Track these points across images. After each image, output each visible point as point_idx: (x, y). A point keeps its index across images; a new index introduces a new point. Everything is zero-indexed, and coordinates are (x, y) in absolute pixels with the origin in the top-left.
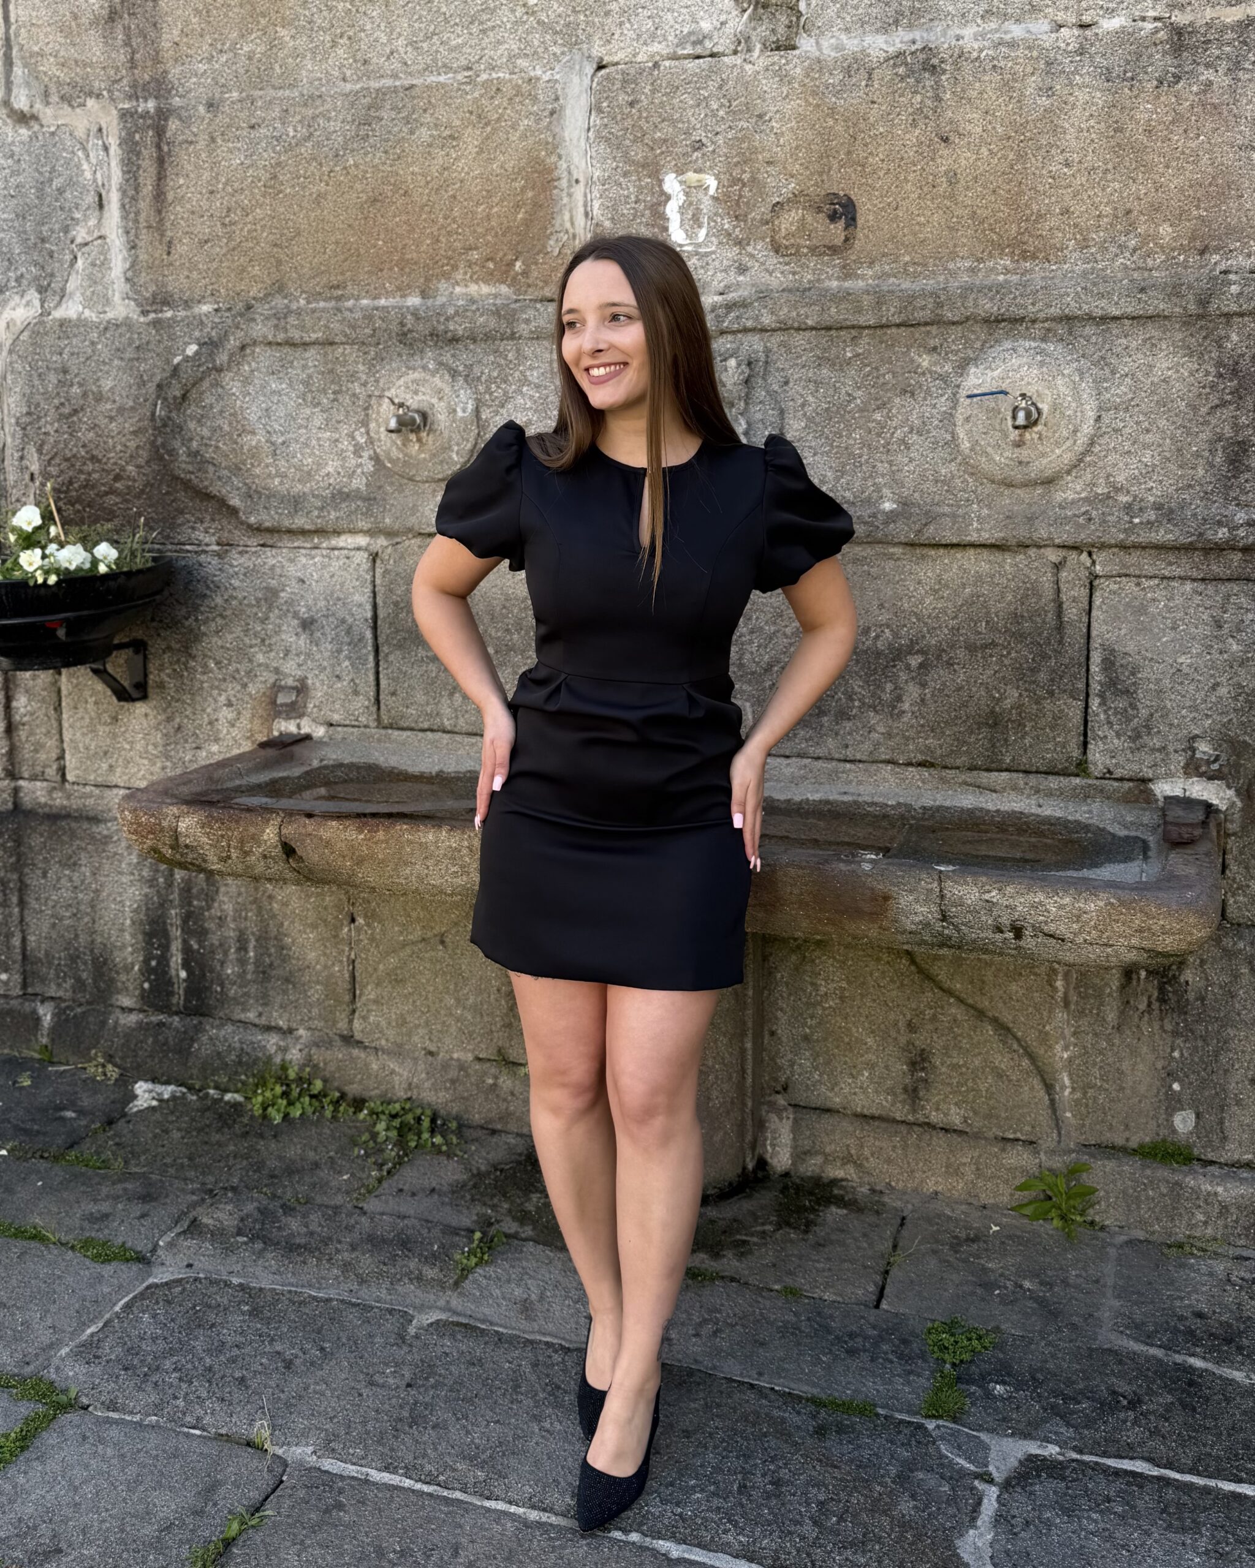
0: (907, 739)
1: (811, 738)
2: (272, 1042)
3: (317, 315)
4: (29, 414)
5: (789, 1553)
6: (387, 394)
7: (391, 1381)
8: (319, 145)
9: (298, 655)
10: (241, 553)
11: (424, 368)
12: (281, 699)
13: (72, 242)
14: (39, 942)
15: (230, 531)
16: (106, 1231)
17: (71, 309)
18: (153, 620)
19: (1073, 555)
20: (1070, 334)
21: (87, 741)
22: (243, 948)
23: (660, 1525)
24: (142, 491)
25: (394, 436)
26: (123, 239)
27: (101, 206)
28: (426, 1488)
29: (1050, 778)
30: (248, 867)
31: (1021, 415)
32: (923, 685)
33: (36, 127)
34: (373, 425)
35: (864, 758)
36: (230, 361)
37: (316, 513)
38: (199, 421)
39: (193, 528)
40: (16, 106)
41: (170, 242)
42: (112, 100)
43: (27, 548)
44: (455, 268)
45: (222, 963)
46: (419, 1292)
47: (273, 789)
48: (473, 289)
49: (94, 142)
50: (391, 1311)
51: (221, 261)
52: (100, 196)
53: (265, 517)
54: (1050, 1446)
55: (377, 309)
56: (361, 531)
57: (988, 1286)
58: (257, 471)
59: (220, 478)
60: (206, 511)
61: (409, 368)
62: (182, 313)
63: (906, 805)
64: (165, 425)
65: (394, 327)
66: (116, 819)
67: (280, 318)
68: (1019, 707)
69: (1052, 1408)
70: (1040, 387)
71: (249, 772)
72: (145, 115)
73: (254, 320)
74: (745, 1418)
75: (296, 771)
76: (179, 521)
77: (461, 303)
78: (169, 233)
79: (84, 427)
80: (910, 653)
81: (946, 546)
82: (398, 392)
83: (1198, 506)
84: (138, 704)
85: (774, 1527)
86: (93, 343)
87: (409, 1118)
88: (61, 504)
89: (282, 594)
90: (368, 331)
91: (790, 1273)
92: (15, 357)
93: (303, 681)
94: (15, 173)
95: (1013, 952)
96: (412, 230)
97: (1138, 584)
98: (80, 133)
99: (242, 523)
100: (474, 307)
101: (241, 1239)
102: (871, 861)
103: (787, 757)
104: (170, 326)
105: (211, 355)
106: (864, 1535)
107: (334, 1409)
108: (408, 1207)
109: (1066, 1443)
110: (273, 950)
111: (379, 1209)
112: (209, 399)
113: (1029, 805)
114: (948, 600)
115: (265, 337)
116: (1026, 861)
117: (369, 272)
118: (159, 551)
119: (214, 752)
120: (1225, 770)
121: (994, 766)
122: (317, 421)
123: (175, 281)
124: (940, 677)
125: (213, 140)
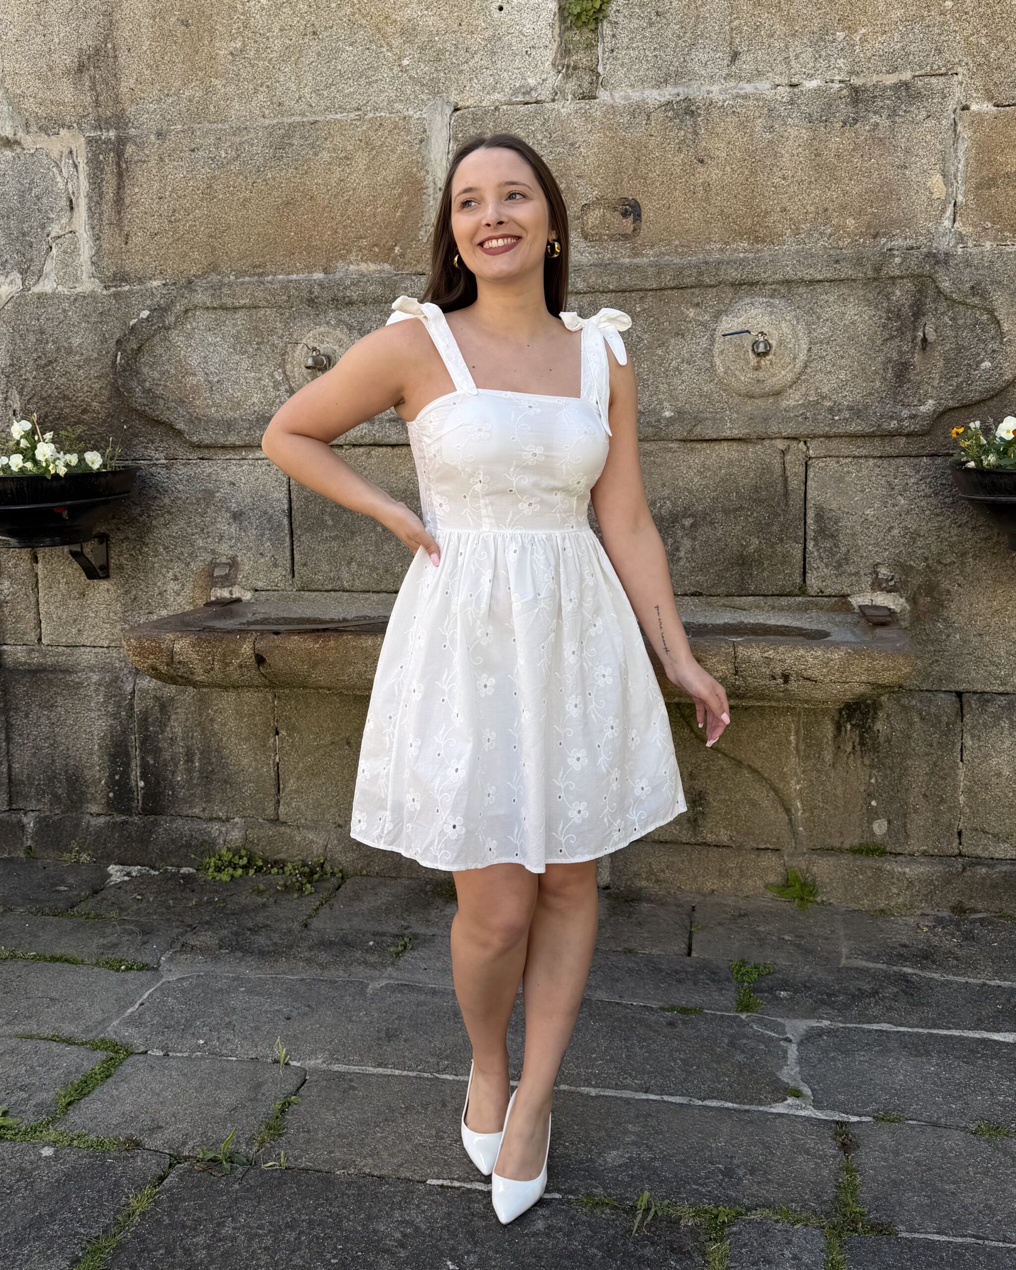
0: (684, 577)
2: (215, 828)
3: (243, 287)
4: (12, 365)
6: (300, 341)
8: (244, 163)
9: (230, 539)
10: (184, 465)
11: (328, 323)
12: (218, 572)
13: (48, 235)
14: (22, 768)
15: (175, 449)
17: (47, 286)
18: (114, 517)
19: (794, 444)
20: (789, 292)
21: (60, 612)
22: (190, 760)
24: (105, 421)
25: (305, 371)
26: (90, 233)
27: (72, 208)
29: (782, 598)
31: (761, 345)
32: (694, 539)
33: (19, 150)
34: (288, 366)
36: (176, 322)
37: (245, 433)
38: (151, 367)
39: (146, 448)
40: (2, 134)
41: (127, 235)
42: (81, 129)
44: (349, 251)
45: (173, 773)
48: (363, 267)
49: (66, 162)
51: (168, 249)
52: (71, 201)
53: (205, 437)
55: (291, 282)
58: (198, 403)
59: (168, 409)
60: (157, 434)
61: (316, 324)
62: (138, 287)
64: (124, 371)
65: (305, 294)
67: (215, 289)
68: (758, 550)
72: (108, 141)
73: (195, 291)
76: (135, 443)
77: (354, 276)
78: (126, 228)
79: (57, 374)
80: (684, 517)
81: (708, 441)
82: (310, 340)
83: (877, 408)
84: (102, 582)
86: (65, 311)
89: (217, 495)
90: (285, 298)
92: (1, 322)
93: (234, 558)
95: (782, 694)
96: (316, 225)
97: (838, 462)
98: (55, 154)
99: (186, 442)
100: (365, 279)
101: (223, 951)
104: (127, 297)
105: (161, 317)
109: (834, 1018)
110: (214, 760)
112: (159, 351)
113: (769, 617)
114: (710, 478)
115: (204, 303)
117: (284, 255)
120: (899, 585)
121: (743, 592)
122: (245, 364)
123: (133, 263)
124: (705, 533)
125: (162, 160)
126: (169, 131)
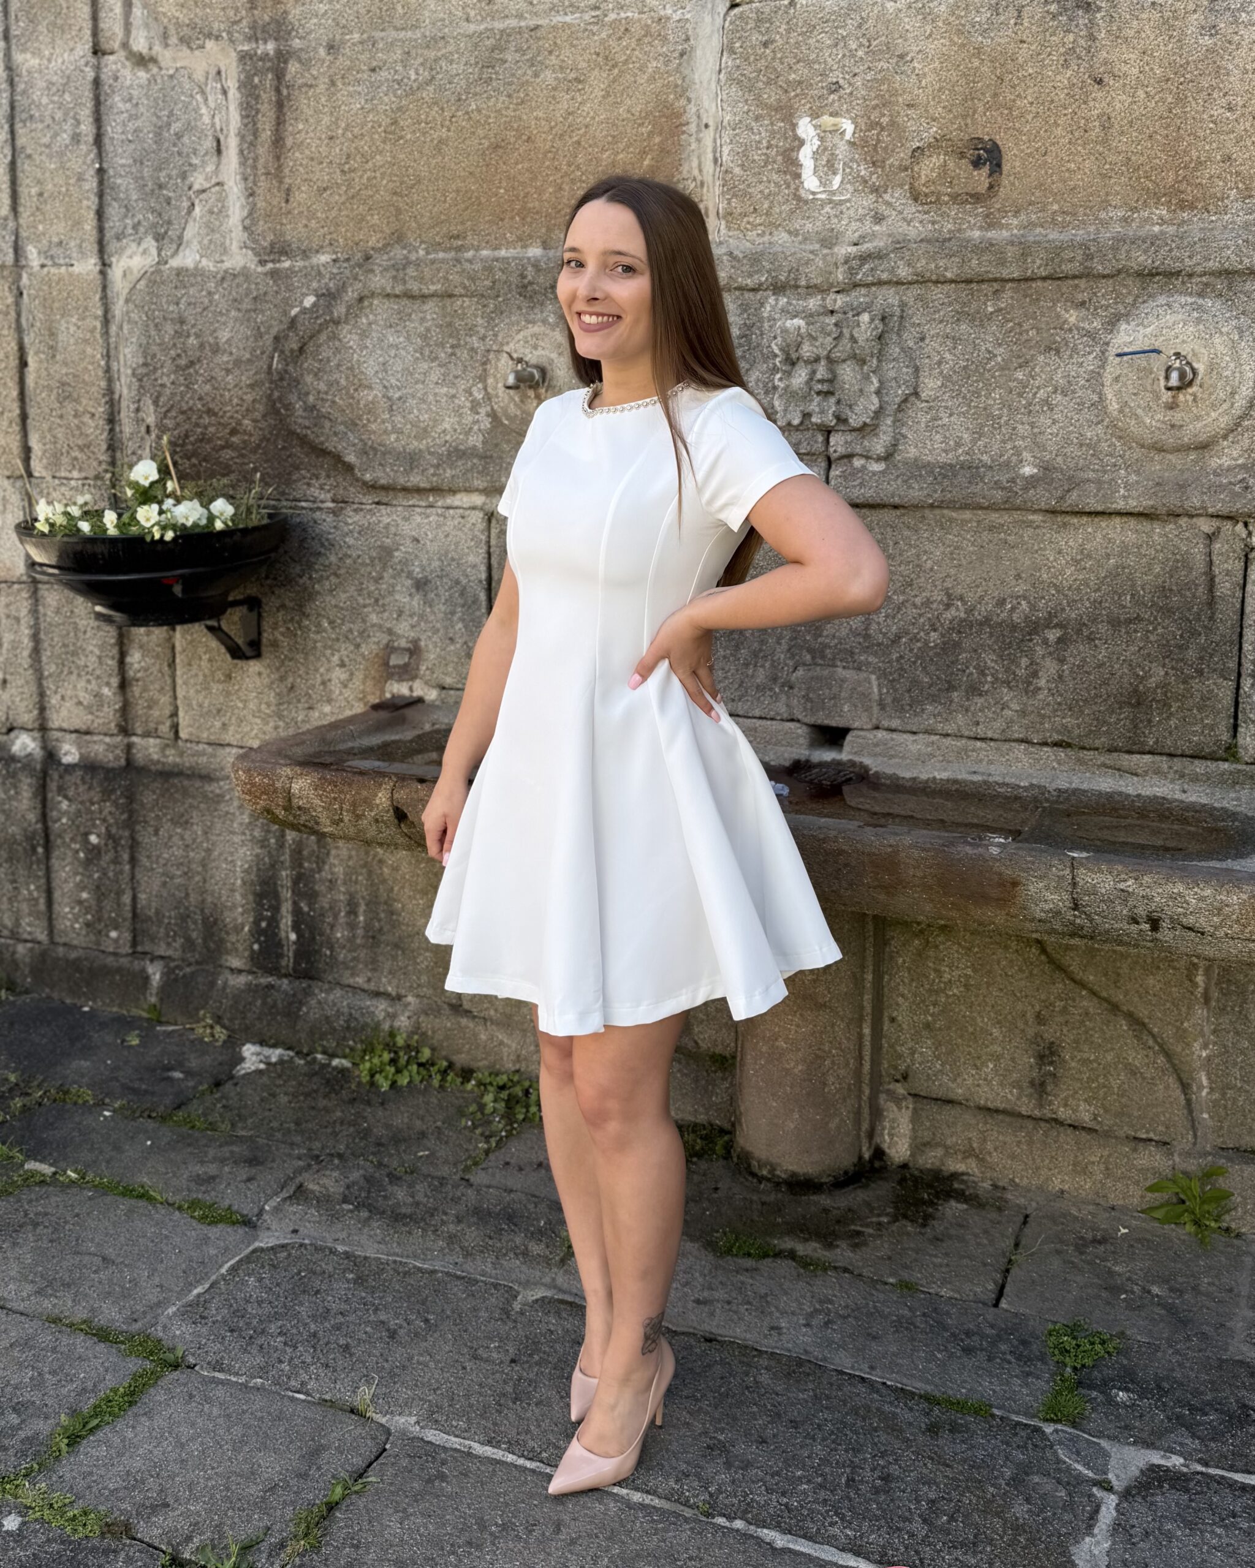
0: (1043, 716)
1: (939, 714)
2: (381, 1007)
3: (435, 266)
4: (145, 365)
5: (897, 1550)
6: (506, 348)
7: (495, 1355)
8: (441, 89)
9: (411, 616)
10: (355, 510)
11: (544, 321)
12: (394, 660)
13: (190, 188)
14: (149, 900)
15: (345, 488)
16: (213, 1193)
17: (188, 258)
18: (267, 577)
19: (1228, 526)
20: (1230, 289)
21: (201, 698)
22: (352, 912)
23: (764, 1514)
24: (258, 446)
25: (512, 392)
26: (241, 186)
27: (219, 151)
28: (529, 1464)
29: (1196, 762)
30: (360, 831)
31: (1175, 375)
32: (1062, 661)
33: (155, 70)
34: (490, 381)
35: (996, 736)
36: (348, 314)
37: (432, 471)
38: (316, 375)
39: (309, 485)
40: (135, 48)
41: (288, 190)
42: (232, 41)
43: (144, 503)
45: (332, 926)
46: (524, 1268)
47: (386, 752)
49: (213, 86)
50: (496, 1286)
51: (340, 210)
52: (218, 141)
53: (380, 474)
54: (1174, 1457)
55: (497, 260)
56: (477, 490)
57: (1115, 1290)
58: (373, 426)
59: (336, 434)
60: (322, 467)
61: (528, 322)
62: (300, 264)
63: (1039, 787)
64: (282, 379)
65: (514, 279)
66: (228, 777)
67: (398, 269)
68: (1164, 686)
69: (1178, 1418)
70: (1197, 345)
71: (362, 734)
72: (265, 57)
73: (372, 271)
74: (855, 1411)
75: (408, 735)
76: (294, 477)
78: (287, 180)
79: (200, 379)
80: (1048, 627)
81: (1090, 514)
82: (518, 345)
84: (252, 663)
85: (883, 1522)
86: (210, 293)
87: (518, 1091)
88: (176, 457)
89: (396, 554)
90: (488, 283)
91: (906, 1267)
92: (131, 306)
93: (416, 642)
94: (133, 117)
95: (1149, 944)
96: (534, 179)
98: (199, 76)
99: (357, 480)
101: (346, 1207)
102: (999, 845)
103: (914, 733)
104: (287, 277)
105: (329, 307)
106: (975, 1536)
107: (437, 1381)
108: (515, 1181)
109: (1191, 1454)
110: (382, 915)
111: (486, 1181)
112: (326, 353)
113: (1173, 790)
114: (1091, 570)
115: (383, 289)
116: (1167, 849)
117: (489, 222)
118: (274, 507)
119: (325, 714)
121: (1135, 748)
122: (435, 376)
123: (293, 229)
124: (1079, 653)
125: (333, 83)
126: (343, 42)
